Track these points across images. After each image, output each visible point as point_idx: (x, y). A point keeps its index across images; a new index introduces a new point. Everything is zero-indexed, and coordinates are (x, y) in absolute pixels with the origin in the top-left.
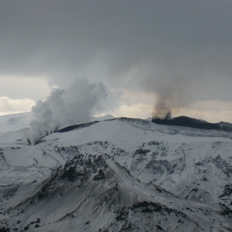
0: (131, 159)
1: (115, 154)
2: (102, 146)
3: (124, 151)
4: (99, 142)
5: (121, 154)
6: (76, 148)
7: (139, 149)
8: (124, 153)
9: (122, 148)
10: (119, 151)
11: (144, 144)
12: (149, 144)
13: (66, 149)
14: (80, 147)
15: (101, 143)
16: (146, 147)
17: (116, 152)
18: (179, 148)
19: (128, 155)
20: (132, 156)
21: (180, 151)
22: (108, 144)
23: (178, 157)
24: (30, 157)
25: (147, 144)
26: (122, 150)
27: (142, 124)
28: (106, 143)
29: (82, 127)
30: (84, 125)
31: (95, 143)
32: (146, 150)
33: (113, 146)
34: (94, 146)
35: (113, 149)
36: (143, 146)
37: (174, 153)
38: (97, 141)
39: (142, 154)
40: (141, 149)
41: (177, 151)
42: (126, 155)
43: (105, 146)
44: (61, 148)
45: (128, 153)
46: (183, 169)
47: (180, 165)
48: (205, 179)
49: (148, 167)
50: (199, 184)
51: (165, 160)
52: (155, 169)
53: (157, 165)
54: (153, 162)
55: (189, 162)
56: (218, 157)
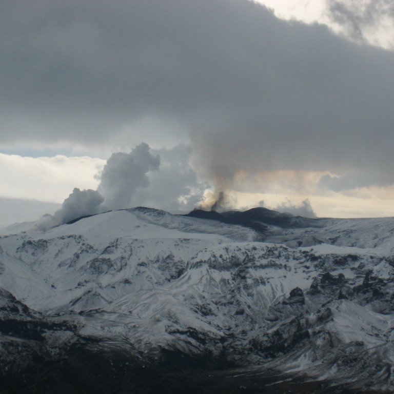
1: (83, 251)
2: (76, 241)
3: (93, 248)
4: (74, 236)
5: (90, 251)
7: (110, 245)
8: (93, 250)
9: (91, 244)
11: (117, 240)
13: (34, 243)
14: (49, 242)
17: (85, 249)
20: (100, 254)
22: (82, 238)
26: (91, 246)
28: (80, 237)
31: (69, 237)
34: (67, 240)
35: (83, 244)
38: (72, 234)
40: (113, 246)
42: (95, 252)
43: (78, 241)
44: (26, 242)
45: (97, 250)
46: (121, 269)
47: (119, 264)
48: (127, 282)
49: (91, 267)
50: (116, 286)
51: (109, 259)
52: (95, 268)
53: (97, 264)
54: (96, 260)
55: (133, 262)
56: (169, 257)
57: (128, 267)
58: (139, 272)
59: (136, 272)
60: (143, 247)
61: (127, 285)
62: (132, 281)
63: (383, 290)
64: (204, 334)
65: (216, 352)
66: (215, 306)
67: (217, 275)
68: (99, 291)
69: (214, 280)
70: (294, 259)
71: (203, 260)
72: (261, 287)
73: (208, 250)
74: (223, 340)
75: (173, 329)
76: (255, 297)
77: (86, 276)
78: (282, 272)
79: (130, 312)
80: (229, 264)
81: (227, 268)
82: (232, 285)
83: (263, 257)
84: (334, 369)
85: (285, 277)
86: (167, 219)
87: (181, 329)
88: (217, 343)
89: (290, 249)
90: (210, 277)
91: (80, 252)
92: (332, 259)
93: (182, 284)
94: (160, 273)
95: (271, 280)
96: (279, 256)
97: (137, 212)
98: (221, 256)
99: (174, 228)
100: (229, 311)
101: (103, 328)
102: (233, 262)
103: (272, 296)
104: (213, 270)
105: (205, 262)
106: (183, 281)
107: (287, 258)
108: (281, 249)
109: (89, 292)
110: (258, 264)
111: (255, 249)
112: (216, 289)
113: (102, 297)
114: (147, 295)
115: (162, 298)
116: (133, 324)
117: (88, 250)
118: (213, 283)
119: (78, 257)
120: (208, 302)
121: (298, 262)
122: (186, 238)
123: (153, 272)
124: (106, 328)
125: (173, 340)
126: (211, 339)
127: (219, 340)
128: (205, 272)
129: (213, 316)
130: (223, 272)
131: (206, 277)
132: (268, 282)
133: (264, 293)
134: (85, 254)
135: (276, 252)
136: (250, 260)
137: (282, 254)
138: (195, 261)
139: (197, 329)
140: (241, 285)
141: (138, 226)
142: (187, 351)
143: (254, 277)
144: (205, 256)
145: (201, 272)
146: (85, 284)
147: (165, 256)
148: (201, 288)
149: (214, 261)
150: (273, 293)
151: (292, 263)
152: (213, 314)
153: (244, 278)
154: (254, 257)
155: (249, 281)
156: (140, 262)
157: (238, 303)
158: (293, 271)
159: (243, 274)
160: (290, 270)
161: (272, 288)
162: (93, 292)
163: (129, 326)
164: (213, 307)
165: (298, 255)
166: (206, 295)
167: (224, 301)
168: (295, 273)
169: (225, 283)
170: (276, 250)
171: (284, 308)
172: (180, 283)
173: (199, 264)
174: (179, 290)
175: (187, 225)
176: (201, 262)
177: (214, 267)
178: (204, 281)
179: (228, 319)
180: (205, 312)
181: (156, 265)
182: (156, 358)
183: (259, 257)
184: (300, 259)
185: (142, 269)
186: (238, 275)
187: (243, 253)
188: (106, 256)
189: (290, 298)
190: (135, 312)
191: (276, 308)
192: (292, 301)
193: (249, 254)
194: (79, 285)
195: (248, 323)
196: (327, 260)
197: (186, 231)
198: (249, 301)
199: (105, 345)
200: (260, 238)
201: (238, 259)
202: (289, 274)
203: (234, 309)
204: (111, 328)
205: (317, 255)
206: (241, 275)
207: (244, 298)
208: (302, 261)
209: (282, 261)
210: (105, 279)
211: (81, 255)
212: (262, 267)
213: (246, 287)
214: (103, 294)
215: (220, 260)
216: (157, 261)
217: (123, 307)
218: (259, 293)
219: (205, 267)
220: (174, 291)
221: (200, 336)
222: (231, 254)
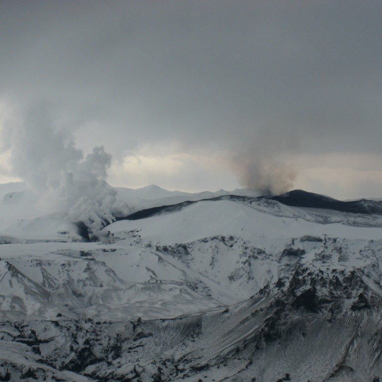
0: (277, 264)
1: (250, 257)
2: (226, 244)
3: (264, 252)
4: (220, 238)
5: (260, 257)
6: (185, 247)
7: (287, 248)
8: (264, 255)
9: (260, 246)
10: (256, 252)
11: (293, 241)
12: (302, 240)
13: (170, 249)
14: (190, 246)
15: (223, 239)
16: (298, 246)
17: (251, 254)
18: (367, 249)
19: (270, 257)
20: (277, 259)
21: (370, 253)
22: (235, 240)
23: (369, 262)
24: (138, 266)
25: (299, 240)
26: (261, 250)
27: (265, 206)
28: (231, 238)
29: (166, 211)
30: (170, 208)
31: (212, 239)
32: (299, 250)
33: (245, 243)
34: (213, 243)
35: (246, 248)
36: (293, 244)
37: (358, 255)
38: (215, 235)
39: (291, 256)
40: (291, 249)
41: (363, 253)
42: (268, 258)
43: (230, 244)
44: (162, 248)
45: (271, 255)
117: (256, 255)
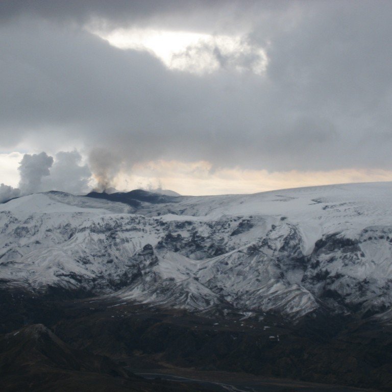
1: (11, 222)
3: (17, 220)
9: (17, 217)
15: (6, 213)
18: (40, 218)
28: (9, 212)
33: (12, 215)
35: (11, 218)
38: (3, 211)
45: (20, 221)
46: (35, 234)
47: (33, 230)
48: (37, 242)
49: (15, 233)
50: (30, 246)
51: (27, 227)
52: (17, 234)
53: (19, 230)
54: (18, 228)
55: (43, 229)
56: (67, 225)
57: (39, 232)
58: (47, 236)
59: (45, 236)
60: (50, 218)
61: (38, 245)
62: (41, 242)
63: (203, 244)
64: (81, 276)
65: (88, 288)
66: (92, 257)
67: (96, 237)
68: (18, 249)
69: (93, 240)
70: (150, 224)
71: (86, 227)
72: (126, 244)
73: (90, 219)
74: (94, 280)
75: (59, 273)
76: (122, 251)
77: (11, 239)
78: (141, 233)
79: (33, 263)
80: (105, 229)
81: (103, 232)
82: (106, 243)
83: (128, 224)
84: (154, 296)
85: (143, 237)
86: (71, 199)
87: (65, 273)
88: (90, 282)
89: (146, 218)
90: (91, 238)
91: (9, 222)
92: (174, 224)
93: (71, 243)
94: (60, 236)
95: (133, 240)
96: (139, 223)
97: (50, 194)
98: (99, 224)
99: (75, 205)
100: (103, 261)
101: (12, 273)
102: (107, 227)
103: (133, 250)
104: (93, 233)
105: (88, 228)
106: (72, 241)
107: (145, 224)
108: (140, 218)
109: (11, 250)
110: (124, 228)
111: (122, 218)
112: (94, 246)
113: (19, 253)
114: (46, 251)
115: (55, 253)
116: (33, 271)
117: (14, 221)
118: (93, 242)
119: (7, 226)
120: (88, 255)
121: (152, 226)
122: (79, 212)
123: (56, 235)
124: (14, 273)
125: (58, 281)
126: (86, 280)
127: (91, 280)
128: (87, 235)
129: (91, 264)
130: (100, 234)
131: (88, 238)
132: (131, 241)
133: (128, 248)
134: (12, 224)
135: (137, 221)
136: (118, 226)
137: (141, 222)
138: (81, 227)
139: (76, 273)
140: (112, 243)
141: (50, 204)
142: (67, 288)
143: (122, 237)
144: (88, 224)
145: (85, 234)
146: (10, 244)
147: (65, 224)
148: (84, 245)
149: (94, 227)
150: (134, 248)
151: (148, 228)
152: (91, 263)
153: (114, 238)
154: (122, 224)
155: (118, 240)
156: (48, 229)
157: (109, 255)
158: (149, 233)
159: (113, 236)
160: (146, 232)
161: (134, 245)
162: (13, 250)
163: (30, 272)
164: (91, 258)
165: (152, 222)
166: (87, 250)
167: (99, 254)
168: (150, 234)
169: (101, 242)
170: (137, 218)
171: (138, 258)
172: (69, 243)
173: (84, 229)
174: (69, 247)
175: (84, 202)
176: (85, 228)
177: (94, 231)
178: (86, 241)
179: (101, 266)
180: (86, 262)
181: (58, 231)
182: (43, 292)
183: (125, 224)
184: (154, 224)
185: (49, 233)
186: (110, 236)
187: (114, 221)
188: (25, 225)
189: (143, 251)
190: (36, 262)
191: (133, 258)
192: (144, 253)
193: (118, 221)
194: (6, 245)
195: (113, 268)
196: (171, 225)
197: (82, 207)
198: (117, 254)
199: (11, 284)
200: (133, 210)
201: (111, 225)
202: (145, 235)
203: (106, 259)
204: (18, 273)
205: (164, 221)
206: (112, 237)
207: (114, 252)
208: (154, 226)
209: (141, 226)
210: (23, 241)
211: (9, 225)
212: (127, 230)
213: (116, 244)
214: (20, 251)
215: (98, 226)
216: (59, 228)
217: (29, 260)
218: (124, 248)
219: (88, 231)
220: (65, 248)
221: (78, 277)
222: (105, 222)
